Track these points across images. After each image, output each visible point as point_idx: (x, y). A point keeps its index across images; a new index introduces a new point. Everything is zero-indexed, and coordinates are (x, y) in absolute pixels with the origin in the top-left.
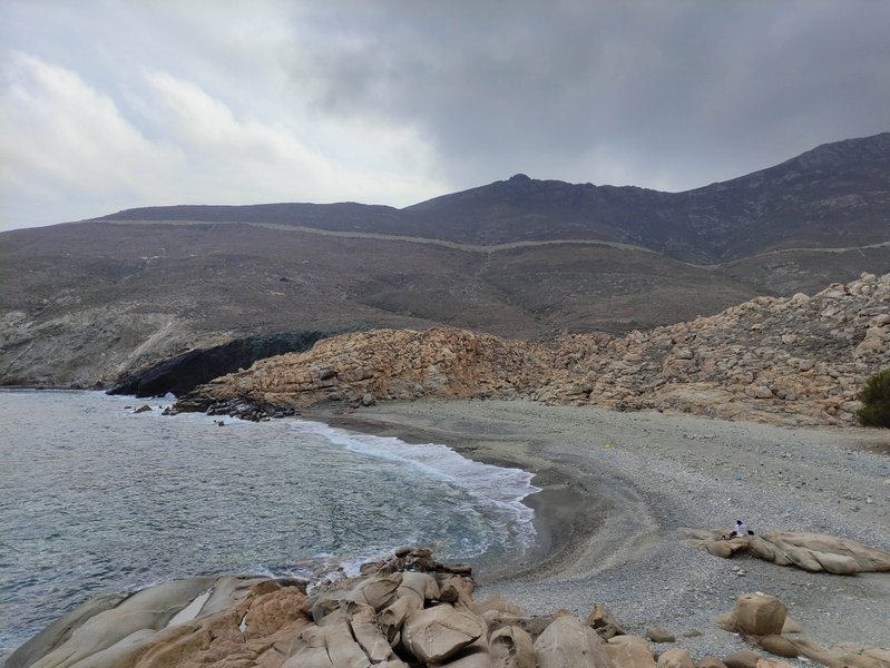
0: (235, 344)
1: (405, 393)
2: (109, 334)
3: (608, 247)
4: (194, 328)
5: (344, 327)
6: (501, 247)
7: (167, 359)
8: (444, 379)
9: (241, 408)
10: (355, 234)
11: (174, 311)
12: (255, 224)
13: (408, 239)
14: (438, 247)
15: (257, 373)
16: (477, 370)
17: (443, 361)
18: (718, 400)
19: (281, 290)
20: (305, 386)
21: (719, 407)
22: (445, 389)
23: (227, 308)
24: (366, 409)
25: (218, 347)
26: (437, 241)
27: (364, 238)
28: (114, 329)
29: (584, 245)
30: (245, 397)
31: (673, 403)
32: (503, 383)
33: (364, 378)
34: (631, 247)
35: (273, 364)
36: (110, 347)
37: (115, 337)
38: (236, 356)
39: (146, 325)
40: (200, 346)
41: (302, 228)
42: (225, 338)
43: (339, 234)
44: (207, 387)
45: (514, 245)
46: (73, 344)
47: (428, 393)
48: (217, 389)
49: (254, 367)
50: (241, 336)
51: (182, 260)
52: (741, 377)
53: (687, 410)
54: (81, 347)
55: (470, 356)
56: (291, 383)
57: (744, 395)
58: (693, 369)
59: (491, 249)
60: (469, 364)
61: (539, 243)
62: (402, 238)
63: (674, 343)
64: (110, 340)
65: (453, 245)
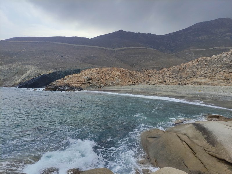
0: (55, 73)
1: (111, 84)
2: (14, 71)
3: (146, 49)
4: (41, 69)
5: (86, 68)
6: (118, 49)
7: (35, 77)
8: (120, 80)
9: (66, 88)
10: (79, 45)
11: (34, 65)
12: (50, 42)
13: (93, 47)
14: (102, 49)
15: (68, 79)
16: (127, 78)
17: (118, 76)
18: (209, 81)
19: (62, 59)
20: (83, 82)
21: (210, 83)
22: (121, 83)
23: (48, 64)
24: (102, 88)
25: (50, 74)
26: (101, 47)
27: (81, 46)
28: (16, 70)
29: (140, 48)
30: (67, 85)
31: (194, 83)
32: (134, 81)
33: (99, 80)
34: (152, 49)
35: (72, 77)
36: (15, 75)
37: (16, 72)
38: (56, 76)
39: (26, 69)
40: (44, 73)
41: (64, 43)
42: (51, 71)
43: (74, 45)
44: (54, 83)
45: (122, 48)
46: (3, 74)
47: (116, 84)
48: (57, 83)
49: (65, 78)
50: (55, 70)
51: (31, 51)
52: (211, 75)
53: (200, 84)
54: (6, 75)
55: (124, 74)
56: (79, 81)
57: (216, 79)
58: (194, 74)
59: (116, 49)
60: (124, 77)
61: (128, 48)
62: (92, 46)
63: (180, 70)
64: (15, 73)
65: (106, 49)
